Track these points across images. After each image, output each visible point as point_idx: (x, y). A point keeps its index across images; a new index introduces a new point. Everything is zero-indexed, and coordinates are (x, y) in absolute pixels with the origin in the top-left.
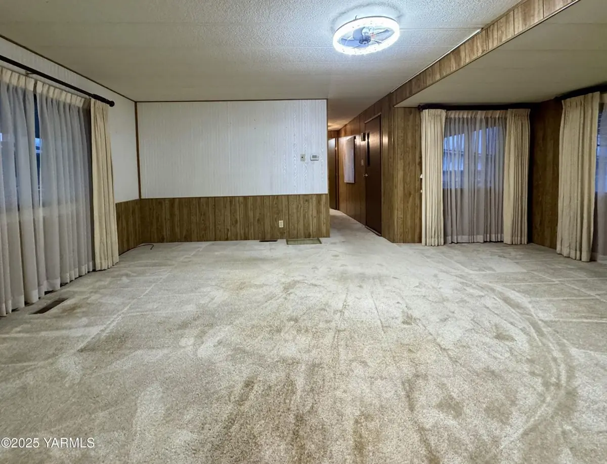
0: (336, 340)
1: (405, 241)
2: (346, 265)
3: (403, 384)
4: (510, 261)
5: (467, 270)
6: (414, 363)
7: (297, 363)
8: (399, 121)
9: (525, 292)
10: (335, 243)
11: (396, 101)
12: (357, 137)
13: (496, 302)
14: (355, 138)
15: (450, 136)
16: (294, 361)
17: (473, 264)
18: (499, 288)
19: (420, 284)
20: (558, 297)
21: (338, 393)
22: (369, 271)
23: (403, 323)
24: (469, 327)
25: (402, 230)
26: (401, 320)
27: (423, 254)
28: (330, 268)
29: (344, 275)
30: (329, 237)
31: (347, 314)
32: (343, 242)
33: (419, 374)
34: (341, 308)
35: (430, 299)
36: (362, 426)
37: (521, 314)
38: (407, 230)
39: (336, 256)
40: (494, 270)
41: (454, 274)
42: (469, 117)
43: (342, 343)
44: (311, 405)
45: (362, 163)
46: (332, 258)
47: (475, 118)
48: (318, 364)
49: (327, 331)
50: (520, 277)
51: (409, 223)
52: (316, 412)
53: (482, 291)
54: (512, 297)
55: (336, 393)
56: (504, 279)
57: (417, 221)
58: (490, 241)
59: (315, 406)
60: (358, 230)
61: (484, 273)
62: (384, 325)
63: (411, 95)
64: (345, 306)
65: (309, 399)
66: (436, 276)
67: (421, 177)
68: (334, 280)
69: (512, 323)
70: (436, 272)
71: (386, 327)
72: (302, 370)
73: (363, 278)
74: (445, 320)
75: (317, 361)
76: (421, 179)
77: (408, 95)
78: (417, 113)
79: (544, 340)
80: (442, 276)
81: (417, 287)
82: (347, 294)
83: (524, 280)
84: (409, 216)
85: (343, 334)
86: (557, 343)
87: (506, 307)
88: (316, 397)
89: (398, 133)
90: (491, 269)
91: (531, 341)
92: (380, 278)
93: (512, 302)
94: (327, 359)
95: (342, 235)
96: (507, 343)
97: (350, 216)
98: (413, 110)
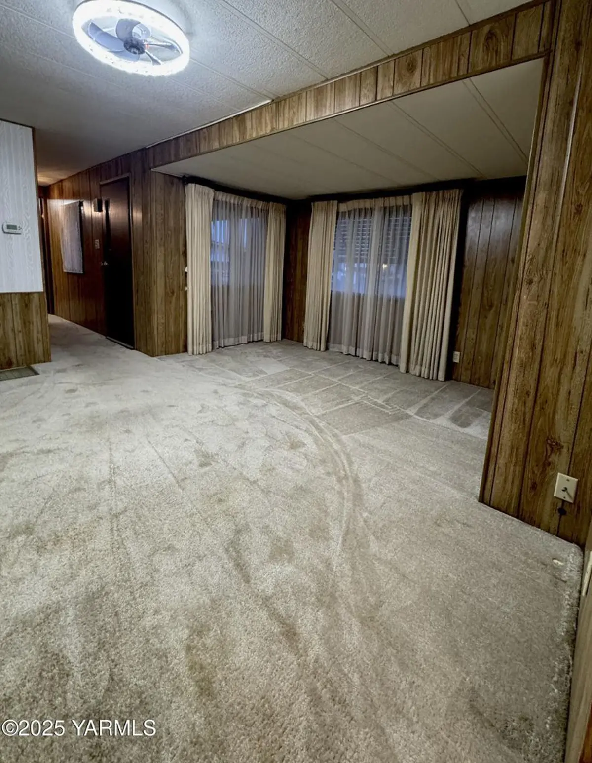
0: (116, 533)
1: (167, 353)
2: (94, 404)
3: (227, 551)
4: (273, 360)
5: (243, 378)
6: (230, 515)
7: (56, 612)
8: (157, 191)
9: (296, 391)
10: (63, 371)
11: (154, 163)
12: (85, 204)
13: (278, 408)
14: (81, 204)
15: (218, 219)
16: (49, 611)
17: (246, 369)
18: (276, 391)
19: (203, 407)
20: (318, 389)
21: (148, 622)
22: (132, 405)
23: (201, 466)
24: (267, 445)
25: (164, 339)
26: (196, 463)
27: (193, 366)
28: (69, 414)
29: (97, 420)
30: (50, 360)
31: (119, 481)
32: (79, 365)
33: (240, 527)
34: (107, 477)
35: (219, 423)
36: (198, 650)
37: (301, 415)
38: (170, 339)
39: (72, 391)
40: (266, 373)
41: (233, 385)
42: (236, 203)
43: (129, 533)
44: (107, 674)
45: (97, 244)
46: (67, 395)
47: (242, 205)
48: (98, 591)
49: (96, 525)
50: (287, 375)
51: (172, 329)
52: (121, 680)
53: (264, 400)
54: (288, 398)
55: (143, 623)
56: (277, 381)
57: (181, 325)
58: (253, 341)
59: (116, 670)
60: (96, 343)
61: (258, 378)
62: (180, 478)
63: (178, 159)
64: (114, 471)
65: (100, 667)
66: (216, 392)
67: (186, 270)
68: (81, 433)
69: (297, 427)
70: (214, 387)
71: (183, 480)
72: (69, 620)
73: (126, 416)
74: (243, 444)
75: (94, 588)
76: (186, 273)
77: (173, 159)
78: (181, 186)
79: (324, 436)
80: (221, 390)
81: (200, 411)
82: (110, 449)
83: (291, 378)
84: (172, 321)
85: (125, 518)
86: (333, 435)
87: (288, 412)
88: (113, 652)
89: (156, 209)
90: (262, 372)
91: (316, 441)
92: (151, 412)
93: (290, 404)
94: (110, 573)
95: (72, 355)
96: (300, 450)
97: (77, 323)
98: (175, 180)
